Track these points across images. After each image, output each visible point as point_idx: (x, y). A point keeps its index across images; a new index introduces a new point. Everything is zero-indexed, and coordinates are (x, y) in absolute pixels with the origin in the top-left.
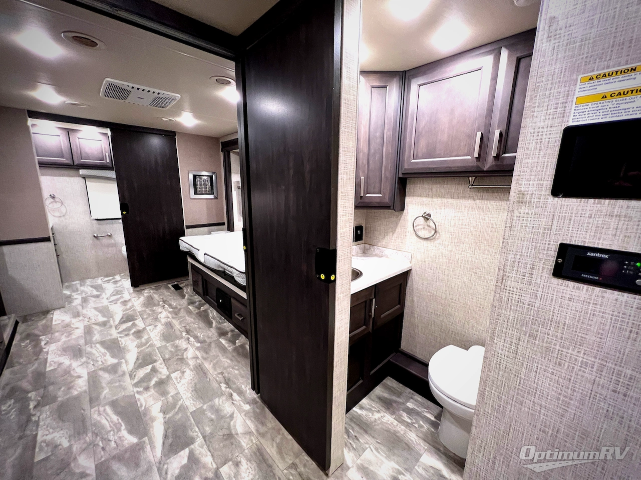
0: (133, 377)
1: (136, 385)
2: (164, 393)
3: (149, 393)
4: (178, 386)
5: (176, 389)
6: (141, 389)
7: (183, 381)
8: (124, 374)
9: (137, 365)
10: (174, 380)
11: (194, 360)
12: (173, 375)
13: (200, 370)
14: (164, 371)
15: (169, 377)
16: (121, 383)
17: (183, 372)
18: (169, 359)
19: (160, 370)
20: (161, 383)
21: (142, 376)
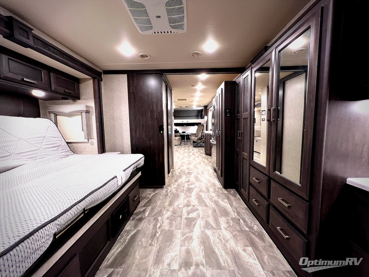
0: (198, 215)
1: (197, 210)
2: (188, 201)
3: (194, 204)
4: (182, 201)
5: (184, 201)
6: (196, 206)
7: (180, 202)
8: (203, 218)
9: (195, 221)
10: (183, 204)
11: (169, 210)
12: (182, 206)
13: (171, 204)
14: (185, 210)
15: (184, 207)
16: (204, 214)
17: (178, 206)
18: (179, 216)
19: (186, 212)
20: (188, 205)
21: (194, 213)
